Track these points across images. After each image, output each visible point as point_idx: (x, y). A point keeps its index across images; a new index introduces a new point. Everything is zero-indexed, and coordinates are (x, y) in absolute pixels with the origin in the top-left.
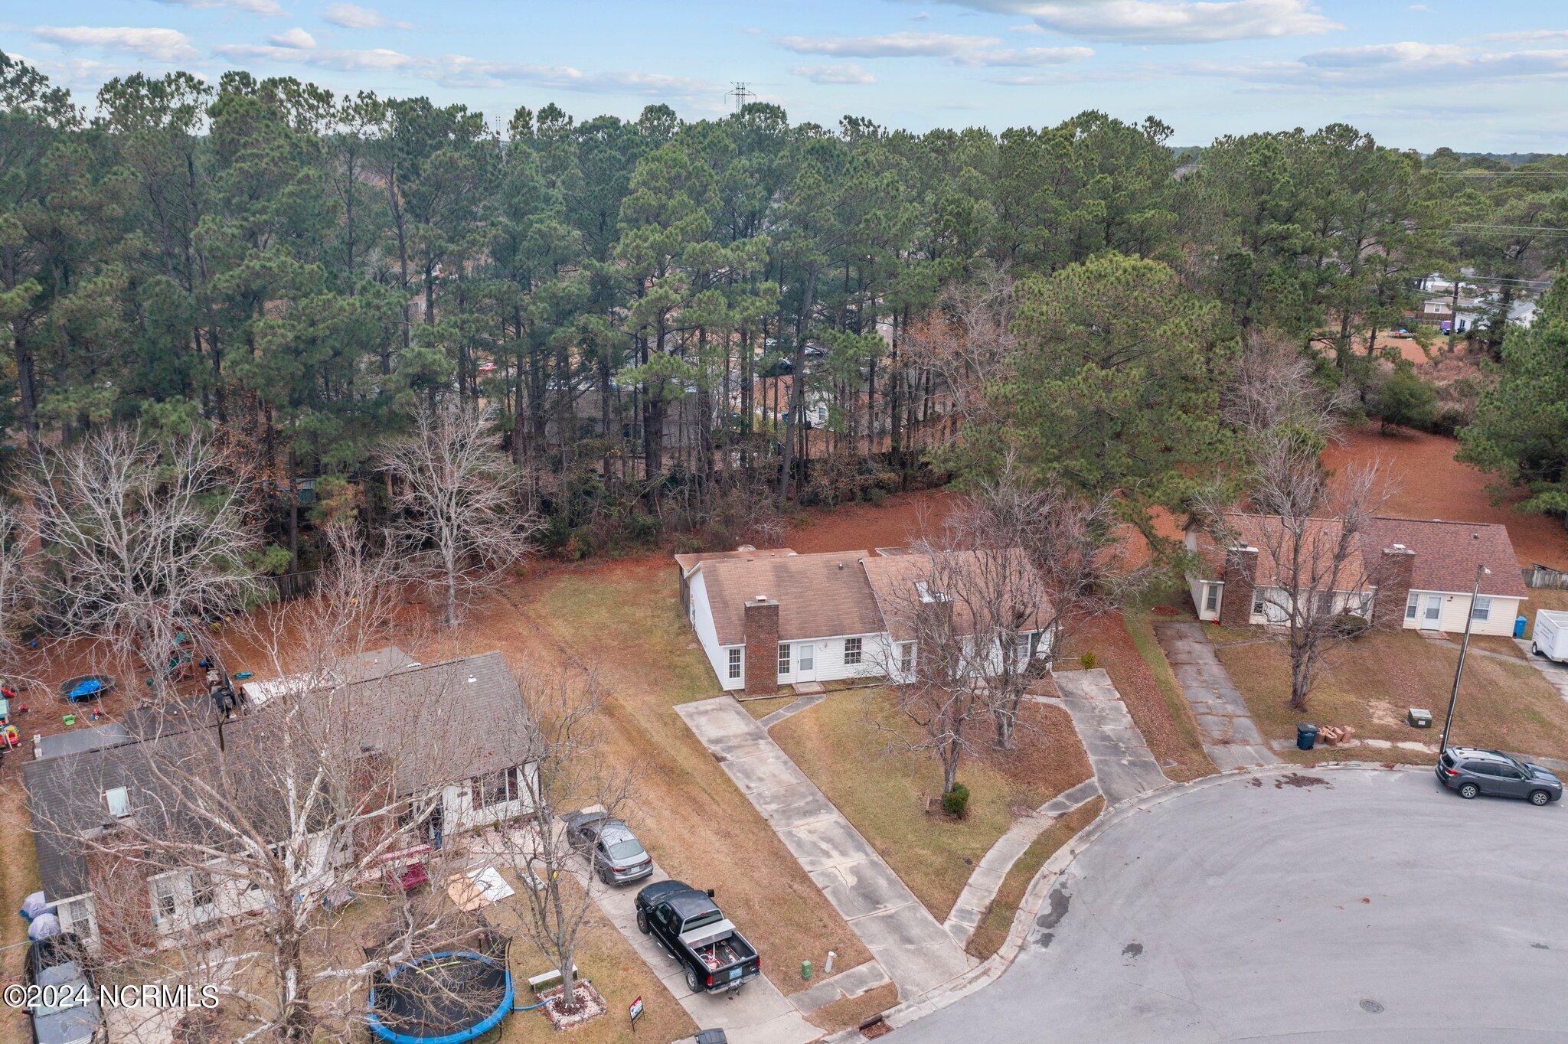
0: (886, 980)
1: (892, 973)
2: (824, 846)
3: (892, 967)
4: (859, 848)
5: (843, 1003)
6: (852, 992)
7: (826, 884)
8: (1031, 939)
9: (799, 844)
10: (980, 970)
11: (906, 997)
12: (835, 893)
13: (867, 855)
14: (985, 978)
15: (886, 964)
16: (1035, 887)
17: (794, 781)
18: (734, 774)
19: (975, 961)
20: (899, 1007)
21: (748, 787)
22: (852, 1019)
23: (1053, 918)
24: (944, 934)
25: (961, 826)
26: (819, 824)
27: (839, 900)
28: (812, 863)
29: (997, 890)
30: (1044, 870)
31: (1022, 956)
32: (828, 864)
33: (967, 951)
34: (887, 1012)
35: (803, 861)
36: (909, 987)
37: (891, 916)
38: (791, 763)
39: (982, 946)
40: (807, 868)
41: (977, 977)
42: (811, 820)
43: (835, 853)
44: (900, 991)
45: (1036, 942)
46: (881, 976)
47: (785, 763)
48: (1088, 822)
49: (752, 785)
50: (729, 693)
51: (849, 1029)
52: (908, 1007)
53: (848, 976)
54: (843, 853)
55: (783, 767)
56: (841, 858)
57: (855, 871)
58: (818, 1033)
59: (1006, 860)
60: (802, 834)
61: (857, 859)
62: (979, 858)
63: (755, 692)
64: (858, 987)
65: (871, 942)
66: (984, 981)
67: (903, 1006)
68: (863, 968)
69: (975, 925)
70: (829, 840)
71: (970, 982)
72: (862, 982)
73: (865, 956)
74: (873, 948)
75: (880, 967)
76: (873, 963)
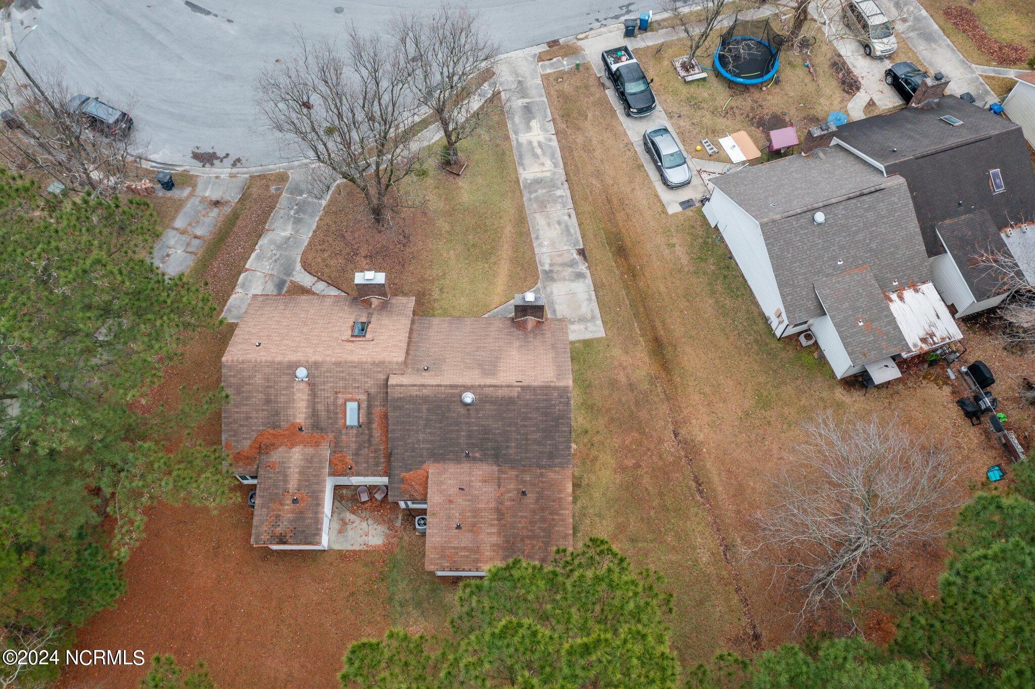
0: (540, 64)
1: (536, 67)
2: (539, 151)
3: (535, 71)
4: (519, 145)
5: (565, 55)
6: (558, 61)
7: (547, 124)
9: (553, 156)
10: (493, 64)
11: (535, 55)
12: (545, 117)
13: (517, 140)
15: (536, 72)
17: (537, 216)
18: (575, 232)
19: (493, 70)
20: (540, 51)
21: (570, 216)
22: (562, 47)
24: (501, 84)
26: (537, 170)
27: (545, 111)
28: (550, 140)
32: (541, 138)
33: (495, 73)
34: (547, 49)
35: (555, 143)
36: (532, 59)
37: (523, 97)
38: (533, 236)
39: (486, 75)
40: (554, 137)
42: (539, 175)
43: (535, 144)
44: (536, 58)
46: (542, 66)
47: (537, 238)
49: (566, 218)
51: (566, 44)
53: (557, 68)
54: (530, 143)
55: (541, 232)
56: (533, 140)
57: (529, 128)
58: (580, 43)
60: (548, 163)
61: (524, 138)
64: (555, 62)
65: (538, 85)
67: (538, 52)
68: (549, 71)
69: (482, 86)
70: (535, 156)
72: (552, 64)
73: (546, 77)
74: (539, 81)
75: (540, 71)
76: (543, 73)
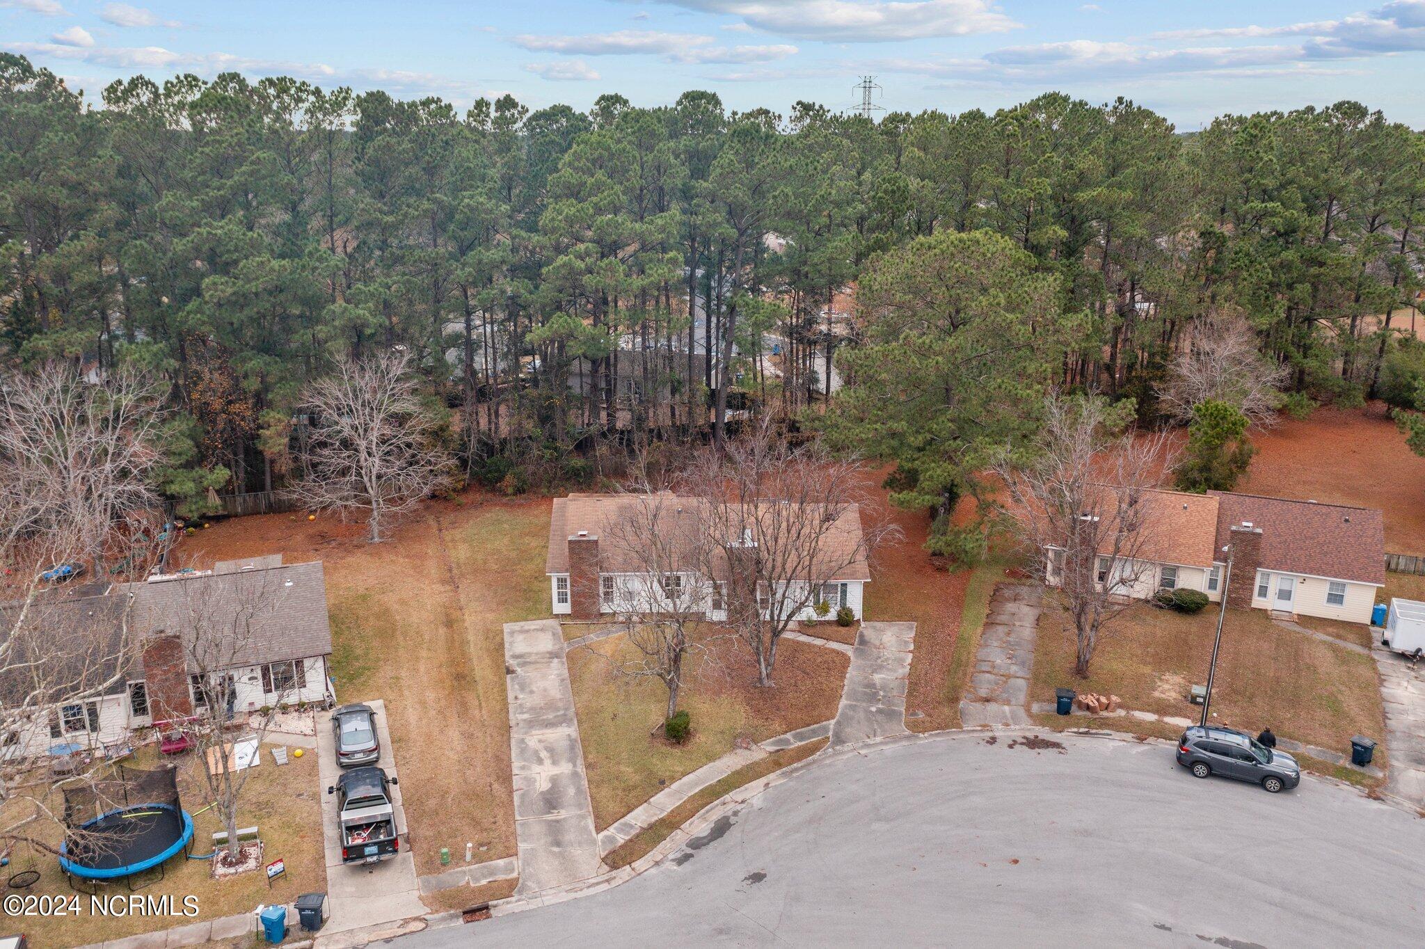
0: (515, 875)
1: (524, 870)
2: (543, 754)
3: (527, 863)
4: (572, 760)
5: (463, 889)
6: (477, 880)
7: (522, 787)
8: (671, 856)
9: (523, 750)
10: (606, 877)
11: (520, 893)
12: (523, 796)
13: (575, 766)
14: (606, 884)
15: (525, 861)
16: (707, 812)
17: (559, 696)
18: (513, 685)
19: (606, 868)
20: (509, 899)
21: (516, 698)
22: (459, 905)
23: (705, 841)
24: (594, 842)
25: (677, 751)
26: (553, 735)
27: (522, 802)
28: (523, 768)
29: (669, 810)
30: (727, 797)
31: (653, 871)
32: (536, 768)
33: (603, 860)
34: (495, 902)
35: (517, 765)
36: (529, 883)
37: (557, 821)
38: (568, 681)
39: (617, 859)
40: (515, 772)
41: (598, 884)
42: (548, 731)
43: (547, 762)
44: (519, 885)
45: (673, 860)
46: (512, 871)
47: (563, 680)
48: (799, 760)
49: (521, 696)
50: (557, 616)
51: (452, 912)
52: (519, 900)
53: (484, 867)
54: (554, 763)
55: (558, 684)
56: (550, 766)
57: (554, 780)
58: (422, 911)
59: (697, 784)
60: (532, 742)
61: (565, 768)
62: (673, 779)
63: (578, 617)
64: (485, 877)
65: (525, 841)
66: (605, 887)
67: (513, 899)
68: (501, 862)
69: (627, 838)
70: (551, 750)
71: (589, 887)
72: (491, 874)
73: (510, 852)
74: (522, 846)
75: (517, 863)
76: (513, 859)
